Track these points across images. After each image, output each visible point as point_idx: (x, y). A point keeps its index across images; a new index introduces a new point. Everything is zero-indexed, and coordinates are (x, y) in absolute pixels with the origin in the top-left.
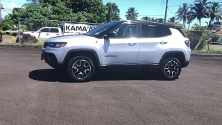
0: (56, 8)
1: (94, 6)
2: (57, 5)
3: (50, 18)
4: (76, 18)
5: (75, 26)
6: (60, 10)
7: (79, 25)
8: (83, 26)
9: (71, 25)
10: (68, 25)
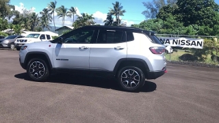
0: (166, 23)
1: (208, 18)
2: (167, 19)
3: (159, 33)
4: (185, 31)
6: (169, 24)
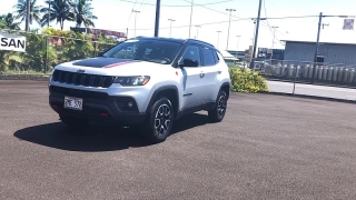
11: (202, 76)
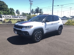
1: (5, 9)
5: (7, 16)
7: (8, 16)
8: (10, 16)
9: (5, 16)
10: (4, 16)
11: (52, 24)
